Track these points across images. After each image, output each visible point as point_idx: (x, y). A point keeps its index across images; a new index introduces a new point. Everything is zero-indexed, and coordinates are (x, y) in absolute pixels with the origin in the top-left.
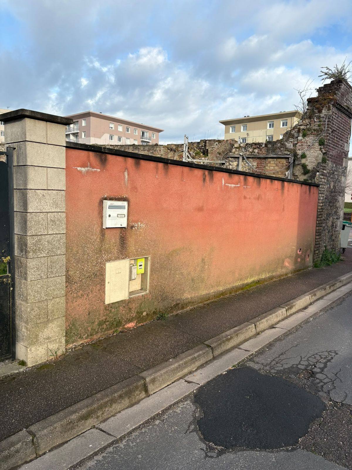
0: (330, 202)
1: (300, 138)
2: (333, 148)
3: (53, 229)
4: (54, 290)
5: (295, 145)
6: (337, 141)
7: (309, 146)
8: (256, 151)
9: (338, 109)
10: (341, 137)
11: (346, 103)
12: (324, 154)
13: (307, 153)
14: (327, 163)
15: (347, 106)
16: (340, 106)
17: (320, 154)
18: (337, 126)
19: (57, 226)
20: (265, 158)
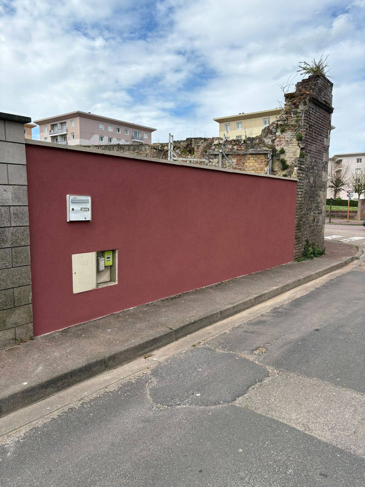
0: (310, 197)
1: (278, 134)
2: (311, 142)
3: (16, 222)
4: (19, 278)
5: (273, 141)
6: (315, 136)
7: (287, 141)
8: (235, 147)
9: (315, 104)
10: (319, 132)
11: (324, 98)
12: (302, 149)
13: (285, 148)
14: (305, 158)
15: (325, 101)
16: (316, 101)
17: (298, 149)
18: (315, 121)
19: (20, 219)
20: (244, 155)
